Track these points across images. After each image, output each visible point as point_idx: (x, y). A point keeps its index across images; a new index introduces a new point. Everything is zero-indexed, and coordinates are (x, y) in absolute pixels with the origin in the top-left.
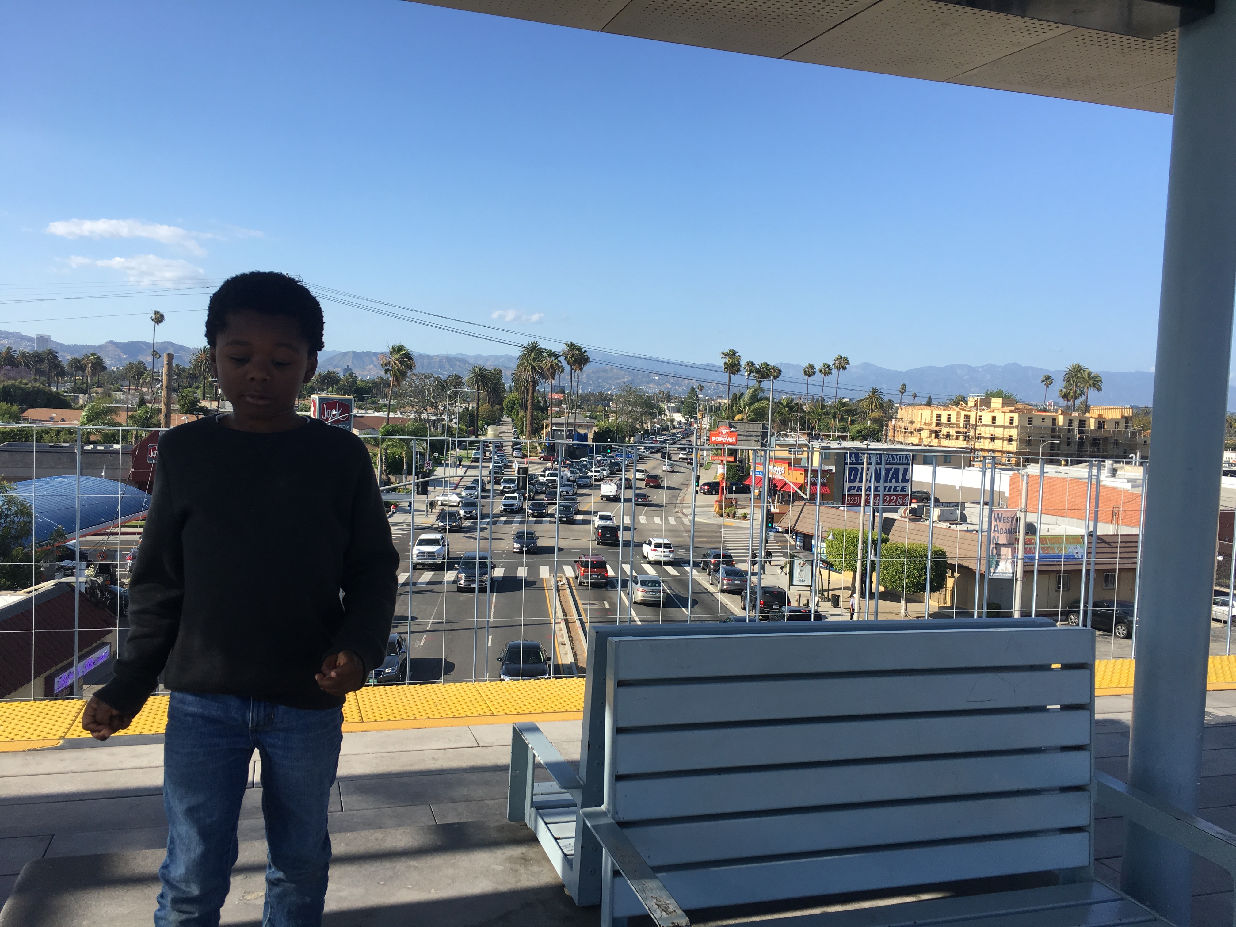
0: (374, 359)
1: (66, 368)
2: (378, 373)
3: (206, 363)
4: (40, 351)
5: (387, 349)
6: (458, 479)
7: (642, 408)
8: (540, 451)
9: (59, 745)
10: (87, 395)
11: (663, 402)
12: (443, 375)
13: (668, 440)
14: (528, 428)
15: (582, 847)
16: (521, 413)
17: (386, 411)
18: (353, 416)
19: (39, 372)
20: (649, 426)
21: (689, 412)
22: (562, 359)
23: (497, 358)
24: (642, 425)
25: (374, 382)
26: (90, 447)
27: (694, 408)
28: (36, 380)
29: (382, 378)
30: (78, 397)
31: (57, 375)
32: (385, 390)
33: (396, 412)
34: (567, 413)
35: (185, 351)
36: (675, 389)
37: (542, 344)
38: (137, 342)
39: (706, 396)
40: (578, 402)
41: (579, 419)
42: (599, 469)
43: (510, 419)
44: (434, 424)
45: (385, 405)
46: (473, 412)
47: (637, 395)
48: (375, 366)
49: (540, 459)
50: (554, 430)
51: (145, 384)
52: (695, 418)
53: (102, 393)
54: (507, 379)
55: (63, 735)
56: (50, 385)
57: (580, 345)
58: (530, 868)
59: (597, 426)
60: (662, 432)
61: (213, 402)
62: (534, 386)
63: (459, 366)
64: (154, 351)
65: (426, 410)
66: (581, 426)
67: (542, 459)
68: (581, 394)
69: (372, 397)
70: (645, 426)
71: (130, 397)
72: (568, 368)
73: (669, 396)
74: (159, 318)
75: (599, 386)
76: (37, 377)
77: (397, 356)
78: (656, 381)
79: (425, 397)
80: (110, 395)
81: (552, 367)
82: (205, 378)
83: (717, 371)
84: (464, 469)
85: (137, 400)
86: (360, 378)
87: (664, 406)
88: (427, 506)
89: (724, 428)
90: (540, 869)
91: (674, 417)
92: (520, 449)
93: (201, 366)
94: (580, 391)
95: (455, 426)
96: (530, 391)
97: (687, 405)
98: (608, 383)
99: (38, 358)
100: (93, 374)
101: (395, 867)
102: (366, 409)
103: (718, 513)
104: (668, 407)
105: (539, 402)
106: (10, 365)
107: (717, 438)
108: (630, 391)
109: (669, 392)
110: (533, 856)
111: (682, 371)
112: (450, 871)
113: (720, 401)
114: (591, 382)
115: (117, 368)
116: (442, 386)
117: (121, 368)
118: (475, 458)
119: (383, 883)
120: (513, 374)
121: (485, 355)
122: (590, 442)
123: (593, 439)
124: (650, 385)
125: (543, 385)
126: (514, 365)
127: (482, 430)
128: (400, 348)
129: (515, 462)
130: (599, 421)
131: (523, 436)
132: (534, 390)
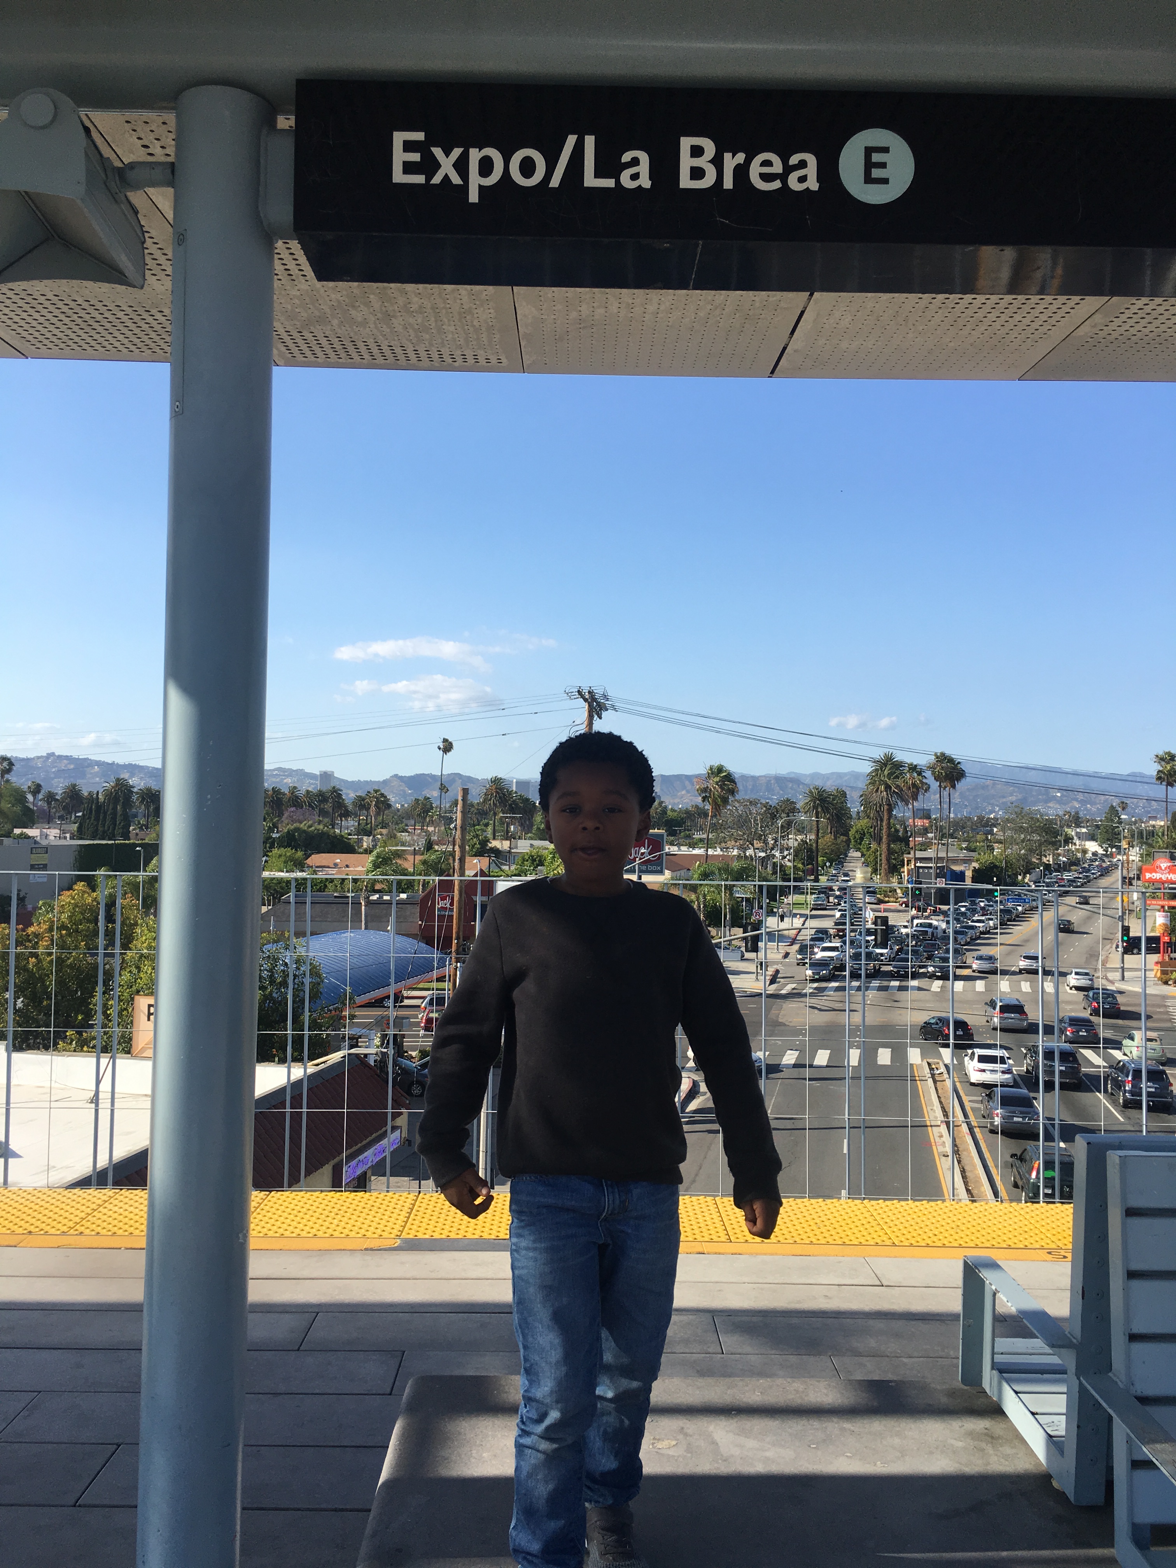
0: (687, 783)
1: (350, 808)
2: (691, 800)
3: (496, 796)
4: (324, 790)
5: (703, 771)
6: (795, 932)
7: (1040, 835)
8: (900, 895)
9: (396, 1245)
10: (371, 837)
11: (1069, 826)
12: (772, 799)
13: (1080, 878)
14: (883, 865)
15: (1078, 1427)
16: (874, 846)
17: (704, 847)
18: (664, 855)
19: (323, 813)
20: (1051, 860)
21: (1108, 840)
22: (928, 774)
23: (839, 775)
24: (1040, 859)
25: (687, 812)
26: (375, 897)
27: (1116, 835)
28: (320, 822)
29: (697, 806)
30: (362, 839)
31: (341, 816)
32: (701, 821)
33: (716, 848)
34: (935, 844)
35: (474, 783)
36: (1086, 809)
37: (899, 756)
38: (424, 774)
39: (1133, 817)
40: (949, 830)
41: (953, 852)
42: (983, 918)
43: (859, 854)
44: (763, 862)
45: (701, 840)
46: (811, 845)
47: (1032, 818)
48: (688, 792)
49: (901, 905)
50: (919, 867)
51: (431, 823)
52: (1119, 848)
53: (387, 835)
54: (853, 802)
55: (399, 1234)
56: (333, 827)
57: (953, 757)
58: (1000, 1448)
59: (977, 861)
60: (1070, 867)
61: (504, 842)
62: (890, 811)
63: (791, 788)
64: (442, 784)
65: (753, 845)
66: (955, 861)
67: (904, 905)
68: (953, 818)
69: (685, 830)
70: (1045, 860)
71: (415, 838)
72: (934, 785)
73: (1078, 818)
74: (447, 747)
75: (977, 808)
76: (321, 819)
77: (717, 779)
78: (1058, 799)
79: (750, 828)
80: (395, 837)
81: (914, 785)
82: (495, 814)
83: (1147, 783)
84: (802, 919)
85: (422, 842)
86: (670, 807)
87: (1071, 832)
88: (757, 967)
89: (1163, 860)
90: (1014, 1451)
91: (1087, 847)
92: (874, 892)
93: (490, 800)
94: (952, 815)
95: (789, 864)
96: (886, 817)
97: (1105, 830)
98: (990, 804)
99: (322, 797)
100: (378, 814)
101: (826, 1428)
102: (679, 845)
103: (1160, 979)
104: (1077, 834)
105: (897, 831)
106: (295, 806)
107: (1154, 874)
108: (1021, 812)
109: (1077, 813)
110: (1001, 1434)
111: (1095, 785)
112: (897, 1441)
113: (1154, 822)
114: (966, 803)
115: (402, 806)
116: (772, 813)
117: (406, 805)
118: (815, 904)
119: (814, 1446)
120: (861, 796)
121: (823, 772)
122: (968, 882)
123: (972, 878)
124: (1049, 805)
125: (902, 809)
126: (862, 784)
127: (823, 869)
128: (720, 769)
129: (868, 910)
130: (979, 854)
131: (877, 875)
132: (890, 815)
